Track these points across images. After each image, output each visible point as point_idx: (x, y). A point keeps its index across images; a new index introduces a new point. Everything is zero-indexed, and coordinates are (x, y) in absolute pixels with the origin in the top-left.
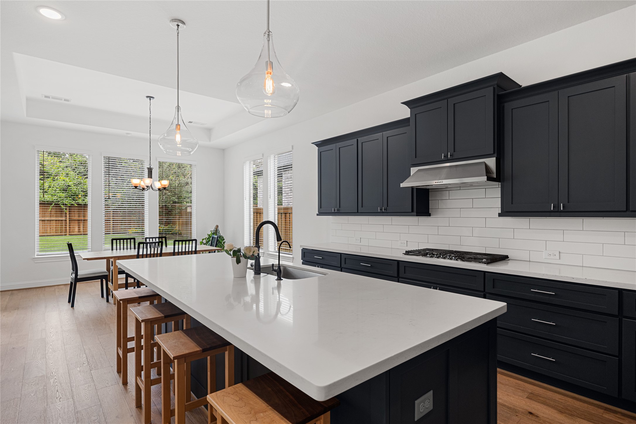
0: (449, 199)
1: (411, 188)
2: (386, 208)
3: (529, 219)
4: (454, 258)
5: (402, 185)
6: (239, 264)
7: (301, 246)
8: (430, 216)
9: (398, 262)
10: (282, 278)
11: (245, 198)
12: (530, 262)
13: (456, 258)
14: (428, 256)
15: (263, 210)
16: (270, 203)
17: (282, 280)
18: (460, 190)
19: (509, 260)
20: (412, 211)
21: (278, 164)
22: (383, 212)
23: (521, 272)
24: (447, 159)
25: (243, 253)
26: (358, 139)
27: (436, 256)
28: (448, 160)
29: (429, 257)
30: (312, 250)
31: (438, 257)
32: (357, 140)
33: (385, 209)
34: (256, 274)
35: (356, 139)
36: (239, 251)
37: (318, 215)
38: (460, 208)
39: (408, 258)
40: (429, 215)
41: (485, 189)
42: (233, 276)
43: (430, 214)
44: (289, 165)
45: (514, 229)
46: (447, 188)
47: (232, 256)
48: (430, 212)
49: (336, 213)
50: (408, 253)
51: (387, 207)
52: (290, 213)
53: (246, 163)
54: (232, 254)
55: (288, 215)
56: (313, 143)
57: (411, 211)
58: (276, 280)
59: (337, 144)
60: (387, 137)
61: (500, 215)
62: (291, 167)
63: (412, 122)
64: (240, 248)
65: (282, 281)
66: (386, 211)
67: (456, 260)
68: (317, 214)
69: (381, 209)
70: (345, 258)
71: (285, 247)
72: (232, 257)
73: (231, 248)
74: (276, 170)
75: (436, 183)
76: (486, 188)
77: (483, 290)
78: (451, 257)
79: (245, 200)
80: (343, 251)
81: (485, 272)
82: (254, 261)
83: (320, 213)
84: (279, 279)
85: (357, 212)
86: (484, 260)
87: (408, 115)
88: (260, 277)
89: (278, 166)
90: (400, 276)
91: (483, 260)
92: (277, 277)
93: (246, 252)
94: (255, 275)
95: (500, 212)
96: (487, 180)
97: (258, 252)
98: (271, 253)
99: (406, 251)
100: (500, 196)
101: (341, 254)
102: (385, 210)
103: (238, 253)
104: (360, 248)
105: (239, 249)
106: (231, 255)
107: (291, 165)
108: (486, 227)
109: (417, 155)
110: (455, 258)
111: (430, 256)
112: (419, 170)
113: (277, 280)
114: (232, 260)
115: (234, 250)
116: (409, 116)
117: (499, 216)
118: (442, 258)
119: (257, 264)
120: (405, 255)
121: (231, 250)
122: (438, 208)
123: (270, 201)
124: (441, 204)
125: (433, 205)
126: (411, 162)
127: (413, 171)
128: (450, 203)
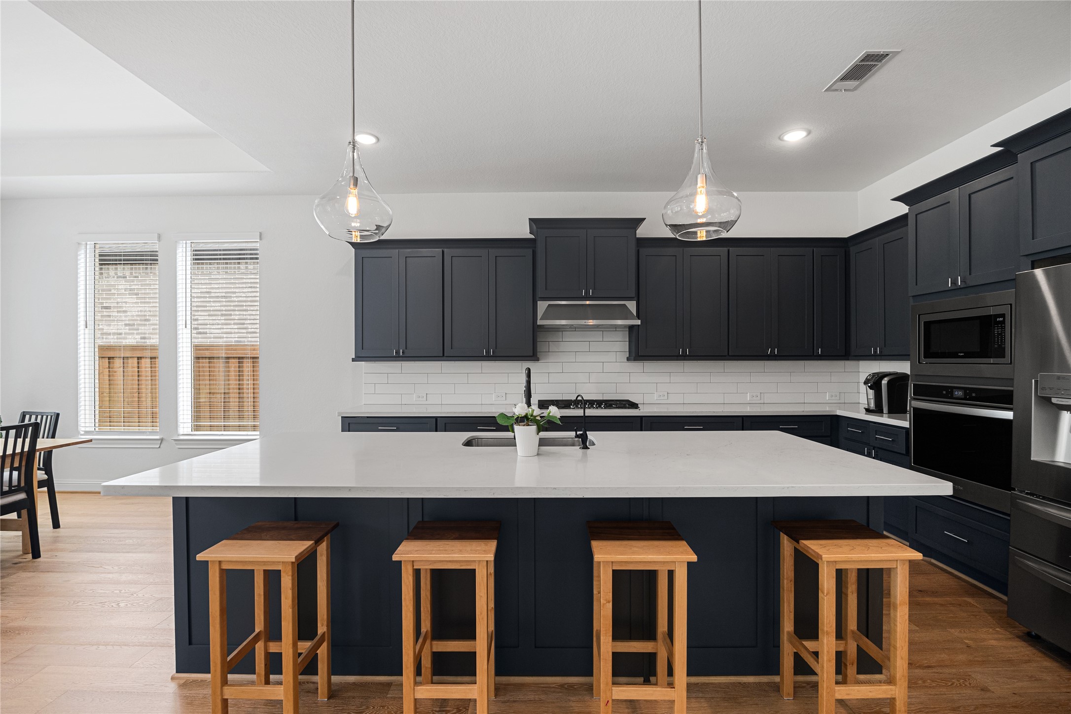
0: (562, 341)
2: (494, 350)
3: (643, 363)
7: (339, 414)
8: (538, 361)
26: (445, 250)
28: (587, 297)
30: (368, 417)
32: (443, 252)
33: (493, 352)
35: (441, 250)
37: (353, 360)
38: (575, 352)
43: (538, 358)
45: (630, 373)
48: (538, 356)
51: (496, 348)
59: (401, 250)
60: (495, 257)
69: (488, 352)
83: (358, 358)
85: (442, 355)
98: (182, 437)
108: (603, 372)
109: (548, 287)
112: (555, 306)
122: (549, 352)
124: (553, 347)
125: (541, 347)
126: (539, 294)
127: (542, 306)
128: (564, 346)
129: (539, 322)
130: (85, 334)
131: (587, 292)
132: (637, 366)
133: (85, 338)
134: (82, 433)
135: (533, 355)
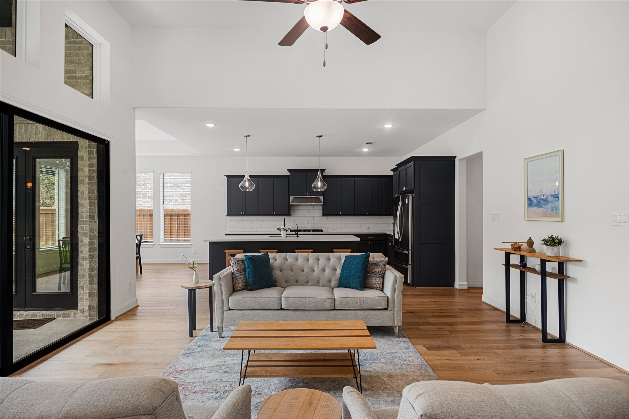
0: (299, 209)
7: (224, 233)
26: (259, 179)
32: (258, 179)
37: (227, 216)
49: (243, 215)
51: (276, 212)
56: (224, 175)
60: (276, 181)
63: (288, 177)
69: (273, 213)
83: (229, 215)
85: (258, 214)
87: (287, 174)
98: (161, 244)
112: (294, 198)
122: (295, 213)
124: (296, 211)
125: (292, 211)
126: (290, 194)
127: (292, 198)
128: (300, 211)
129: (290, 204)
131: (306, 194)
132: (325, 218)
135: (289, 215)
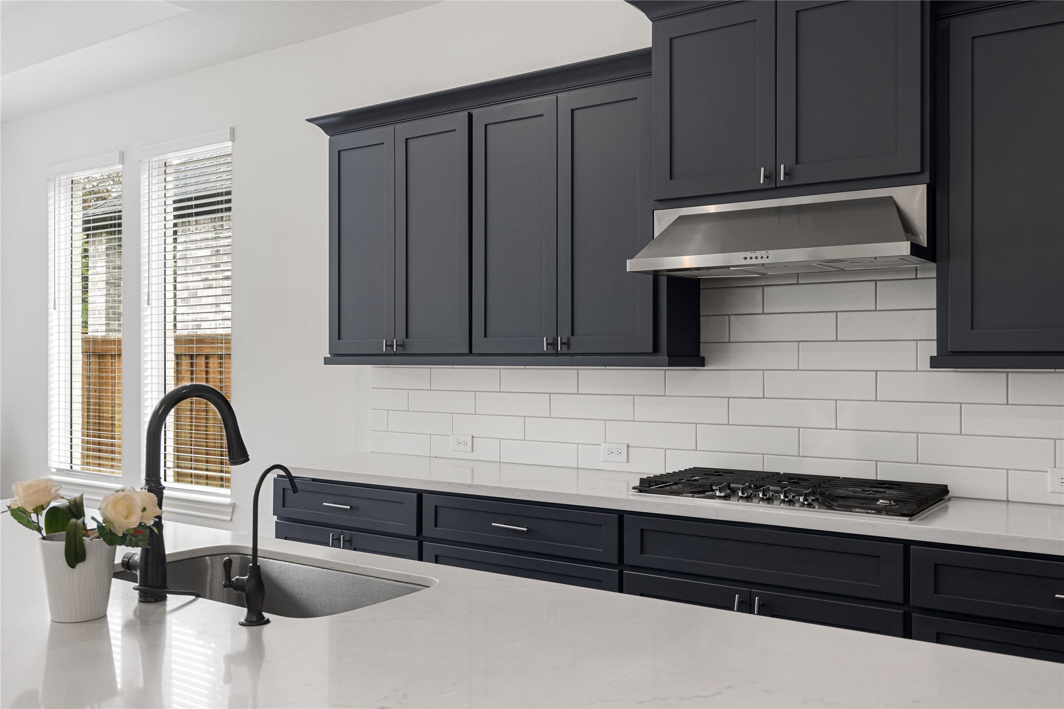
0: (763, 313)
1: (651, 277)
2: (569, 339)
3: (1005, 375)
4: (801, 499)
5: (632, 265)
6: (80, 566)
8: (704, 366)
9: (621, 515)
10: (266, 615)
11: (51, 304)
12: (1010, 504)
13: (810, 501)
14: (718, 494)
15: (123, 343)
16: (148, 320)
17: (268, 622)
18: (798, 284)
19: (950, 499)
20: (656, 349)
21: (176, 191)
22: (557, 354)
23: (1024, 540)
24: (774, 186)
25: (100, 520)
26: (475, 112)
27: (743, 493)
28: (777, 188)
29: (720, 497)
30: (314, 480)
31: (748, 498)
33: (564, 344)
34: (149, 599)
35: (466, 112)
36: (76, 509)
37: (327, 361)
38: (799, 342)
39: (654, 503)
40: (700, 362)
41: (874, 283)
42: (48, 618)
43: (704, 358)
44: (218, 195)
45: (961, 404)
46: (763, 276)
47: (44, 532)
48: (702, 354)
49: (395, 355)
50: (648, 485)
51: (572, 335)
52: (221, 357)
53: (57, 182)
54: (42, 524)
55: (214, 363)
56: (310, 120)
57: (651, 350)
58: (242, 624)
59: (398, 126)
60: (573, 111)
61: (935, 363)
62: (229, 201)
63: (659, 65)
64: (82, 497)
65: (266, 627)
66: (569, 348)
67: (810, 505)
68: (325, 358)
69: (553, 344)
70: (436, 507)
71: (207, 470)
72: (44, 538)
73: (42, 501)
74: (170, 209)
75: (746, 258)
76: (876, 281)
77: (900, 600)
78: (790, 497)
79: (51, 310)
80: (425, 482)
81: (907, 544)
82: (139, 549)
83: (337, 356)
84: (255, 620)
85: (467, 352)
86: (881, 501)
87: (646, 42)
88: (164, 613)
89: (175, 195)
90: (626, 561)
91: (878, 500)
92: (245, 611)
93: (111, 516)
94: (144, 605)
95: (935, 355)
96: (912, 253)
97: (157, 511)
99: (641, 479)
100: (934, 305)
101: (420, 494)
102: (565, 347)
103: (73, 520)
104: (472, 469)
105: (75, 501)
106: (39, 530)
107: (229, 193)
108: (876, 400)
109: (676, 171)
110: (805, 500)
111: (722, 494)
112: (681, 219)
113: (248, 623)
114: (43, 546)
115: (54, 509)
116: (648, 44)
117: (932, 367)
118: (762, 499)
119: (150, 559)
120: (641, 491)
121: (38, 510)
122: (729, 342)
123: (148, 312)
124: (739, 329)
125: (707, 331)
126: (655, 191)
127: (664, 220)
130: (59, 319)
133: (59, 326)
134: (54, 470)
